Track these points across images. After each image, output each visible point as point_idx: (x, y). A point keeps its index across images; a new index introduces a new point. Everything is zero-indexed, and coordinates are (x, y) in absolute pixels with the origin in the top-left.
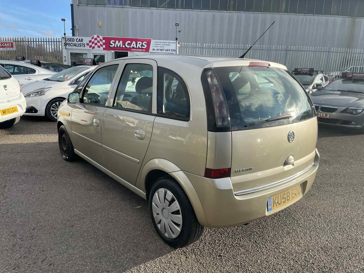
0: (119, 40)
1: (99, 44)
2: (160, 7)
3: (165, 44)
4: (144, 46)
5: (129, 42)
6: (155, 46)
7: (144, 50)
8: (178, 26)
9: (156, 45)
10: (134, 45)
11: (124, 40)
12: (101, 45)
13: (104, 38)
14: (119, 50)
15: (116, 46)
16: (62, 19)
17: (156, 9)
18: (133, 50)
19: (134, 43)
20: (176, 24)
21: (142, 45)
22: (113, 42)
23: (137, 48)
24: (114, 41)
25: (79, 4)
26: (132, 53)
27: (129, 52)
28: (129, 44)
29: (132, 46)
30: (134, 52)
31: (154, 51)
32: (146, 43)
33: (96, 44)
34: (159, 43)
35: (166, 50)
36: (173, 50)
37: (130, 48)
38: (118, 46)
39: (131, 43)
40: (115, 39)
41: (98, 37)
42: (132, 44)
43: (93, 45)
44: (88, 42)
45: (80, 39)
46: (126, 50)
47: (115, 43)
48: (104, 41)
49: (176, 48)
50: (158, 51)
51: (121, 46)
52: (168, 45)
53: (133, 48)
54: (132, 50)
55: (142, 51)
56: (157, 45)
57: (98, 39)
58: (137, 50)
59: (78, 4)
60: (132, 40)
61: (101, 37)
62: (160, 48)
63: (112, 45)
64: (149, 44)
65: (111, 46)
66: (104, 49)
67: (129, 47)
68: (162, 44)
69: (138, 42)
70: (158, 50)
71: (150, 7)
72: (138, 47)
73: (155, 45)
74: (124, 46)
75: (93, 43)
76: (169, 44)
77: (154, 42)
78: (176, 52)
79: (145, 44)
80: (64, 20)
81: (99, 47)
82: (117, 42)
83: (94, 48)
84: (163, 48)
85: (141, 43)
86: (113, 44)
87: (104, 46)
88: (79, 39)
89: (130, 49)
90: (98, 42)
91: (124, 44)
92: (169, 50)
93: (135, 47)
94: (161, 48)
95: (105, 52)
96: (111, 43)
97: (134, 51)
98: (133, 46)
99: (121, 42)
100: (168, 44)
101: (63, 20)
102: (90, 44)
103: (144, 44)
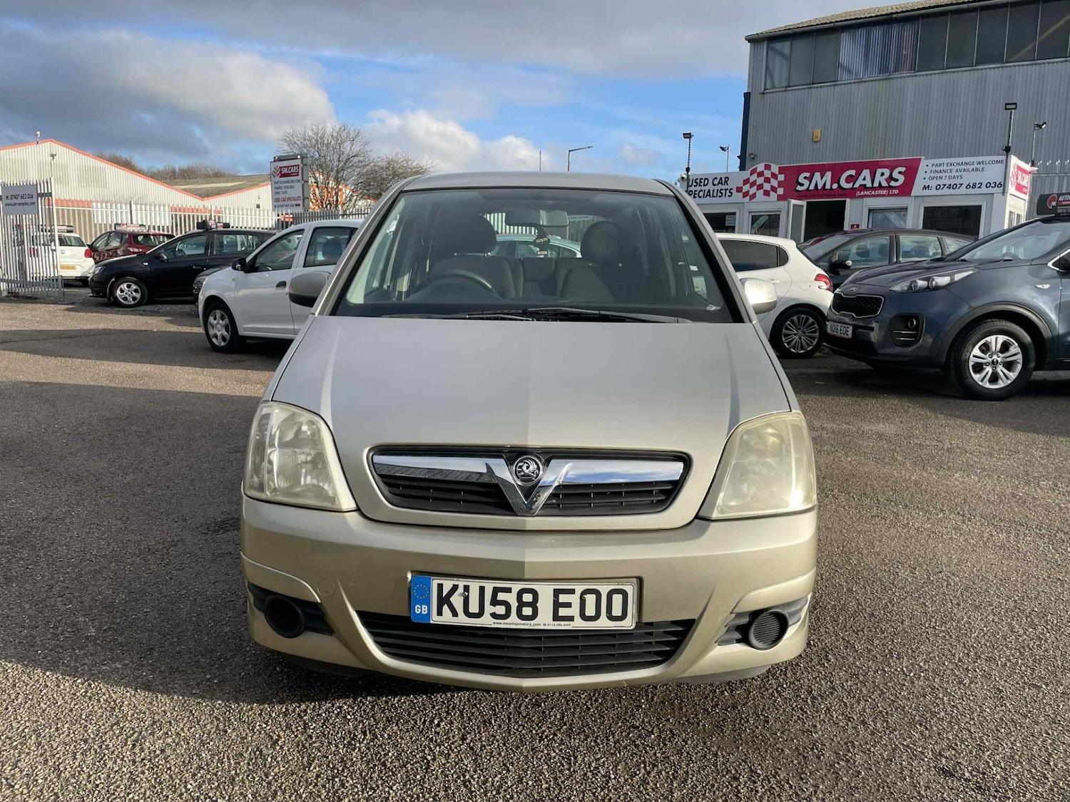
0: (822, 169)
1: (767, 187)
2: (1012, 60)
3: (966, 167)
4: (896, 180)
5: (853, 172)
6: (933, 178)
7: (896, 191)
8: (1015, 109)
9: (936, 175)
10: (864, 179)
11: (837, 170)
12: (774, 189)
13: (782, 170)
14: (821, 196)
15: (812, 187)
16: (684, 134)
17: (998, 68)
18: (862, 193)
19: (866, 173)
20: (1006, 104)
21: (891, 178)
22: (805, 178)
23: (873, 188)
24: (808, 175)
25: (765, 89)
26: (858, 201)
27: (848, 200)
28: (851, 179)
29: (859, 182)
30: (865, 199)
31: (926, 192)
32: (903, 169)
33: (760, 187)
34: (945, 168)
35: (968, 186)
36: (993, 185)
37: (852, 188)
38: (819, 188)
39: (858, 174)
40: (812, 169)
41: (768, 167)
42: (861, 177)
43: (753, 190)
44: (741, 184)
45: (721, 178)
46: (841, 196)
47: (810, 179)
48: (781, 178)
49: (1005, 178)
50: (940, 192)
51: (828, 187)
52: (977, 169)
53: (864, 187)
54: (858, 194)
55: (889, 195)
56: (941, 174)
57: (768, 174)
58: (873, 193)
59: (763, 89)
60: (859, 167)
61: (775, 169)
62: (948, 182)
63: (802, 185)
64: (911, 172)
65: (799, 188)
66: (780, 198)
67: (850, 186)
68: (955, 168)
69: (879, 171)
70: (942, 187)
71: (978, 63)
72: (876, 184)
73: (933, 175)
74: (835, 186)
75: (753, 184)
76: (980, 167)
77: (930, 166)
78: (1004, 190)
79: (900, 173)
80: (689, 136)
81: (767, 193)
82: (817, 175)
83: (754, 196)
84: (958, 181)
85: (887, 172)
86: (806, 183)
87: (780, 191)
88: (718, 179)
89: (852, 193)
90: (767, 180)
91: (836, 179)
92: (977, 186)
93: (869, 185)
94: (952, 182)
95: (782, 204)
96: (801, 179)
97: (862, 197)
98: (864, 183)
99: (829, 175)
100: (976, 166)
101: (686, 136)
102: (746, 188)
103: (895, 175)
